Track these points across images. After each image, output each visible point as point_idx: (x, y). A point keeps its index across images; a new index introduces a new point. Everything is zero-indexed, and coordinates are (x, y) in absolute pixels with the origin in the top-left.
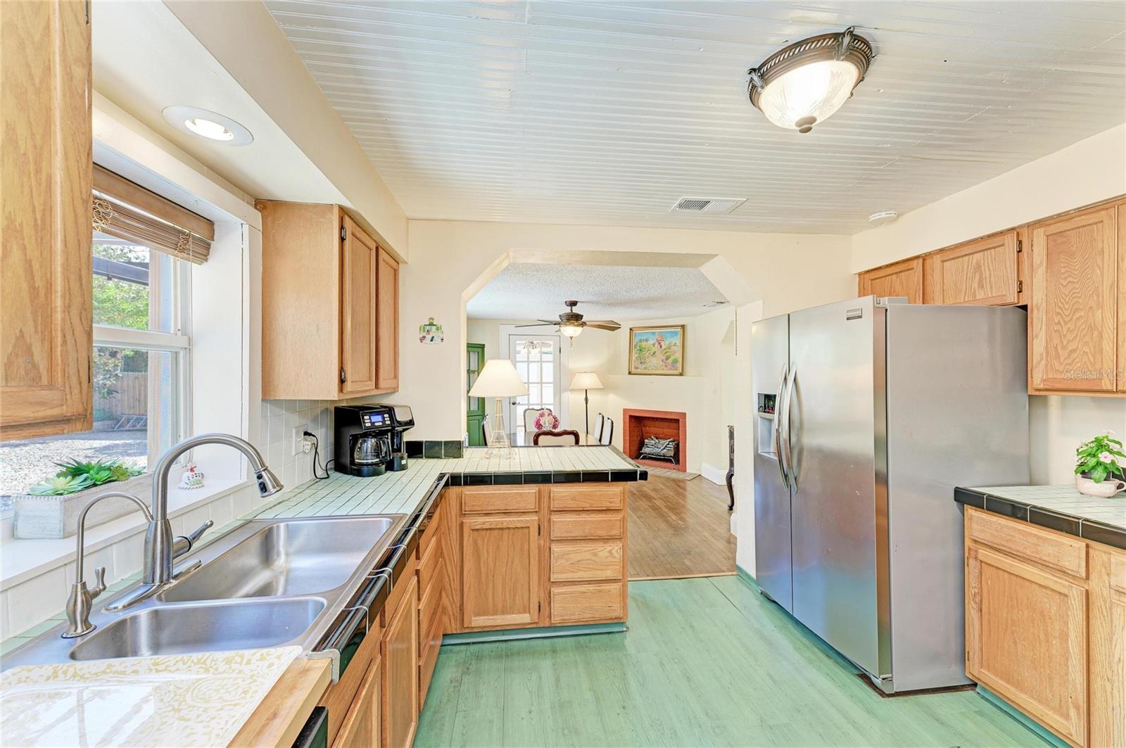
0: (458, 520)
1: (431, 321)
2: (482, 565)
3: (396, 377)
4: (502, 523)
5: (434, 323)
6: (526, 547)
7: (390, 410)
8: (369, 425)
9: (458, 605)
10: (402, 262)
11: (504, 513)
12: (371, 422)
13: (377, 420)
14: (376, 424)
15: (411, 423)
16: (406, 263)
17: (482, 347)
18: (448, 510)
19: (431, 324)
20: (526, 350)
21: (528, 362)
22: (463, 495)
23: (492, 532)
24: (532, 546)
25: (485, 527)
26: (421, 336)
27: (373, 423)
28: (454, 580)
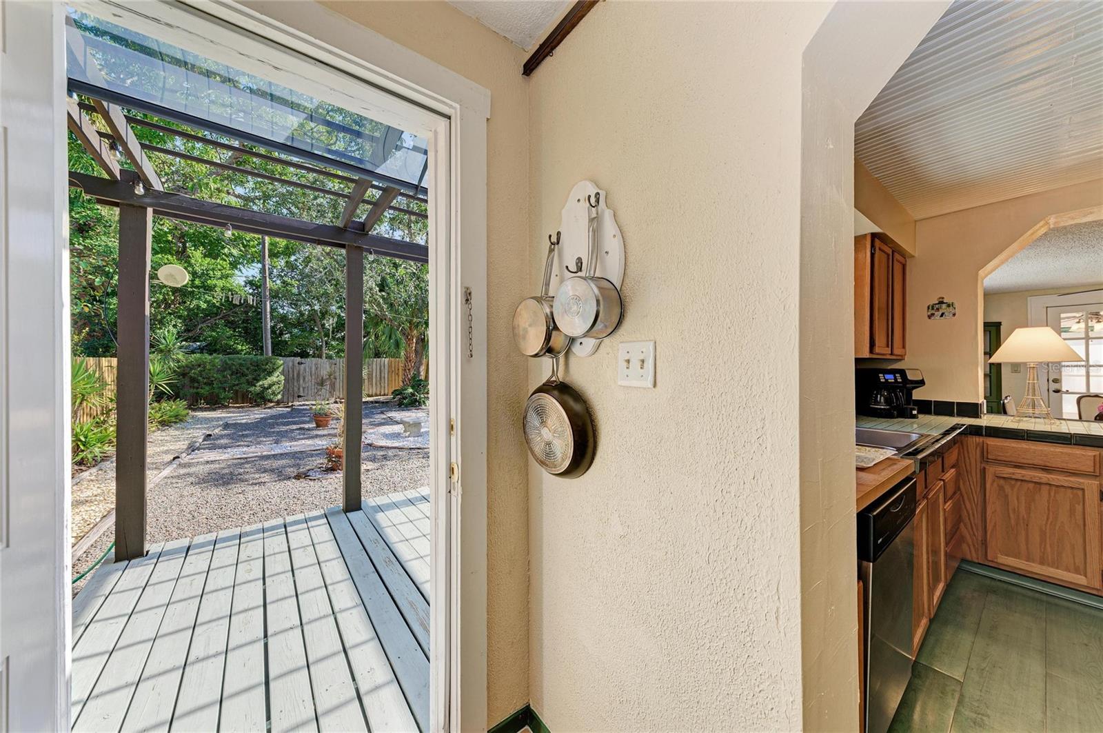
0: (978, 466)
1: (941, 300)
2: (1011, 511)
3: (904, 347)
4: (1040, 478)
5: (945, 301)
6: (1079, 508)
7: (902, 372)
8: (884, 380)
9: (980, 539)
10: (908, 257)
11: (1042, 469)
12: (885, 378)
13: (890, 378)
14: (890, 381)
15: (922, 383)
16: (913, 257)
17: (999, 324)
18: (966, 455)
19: (941, 303)
20: (1082, 325)
21: (1087, 338)
22: (985, 445)
23: (1023, 483)
24: (1088, 510)
25: (1014, 477)
26: (929, 313)
27: (886, 380)
28: (974, 515)
